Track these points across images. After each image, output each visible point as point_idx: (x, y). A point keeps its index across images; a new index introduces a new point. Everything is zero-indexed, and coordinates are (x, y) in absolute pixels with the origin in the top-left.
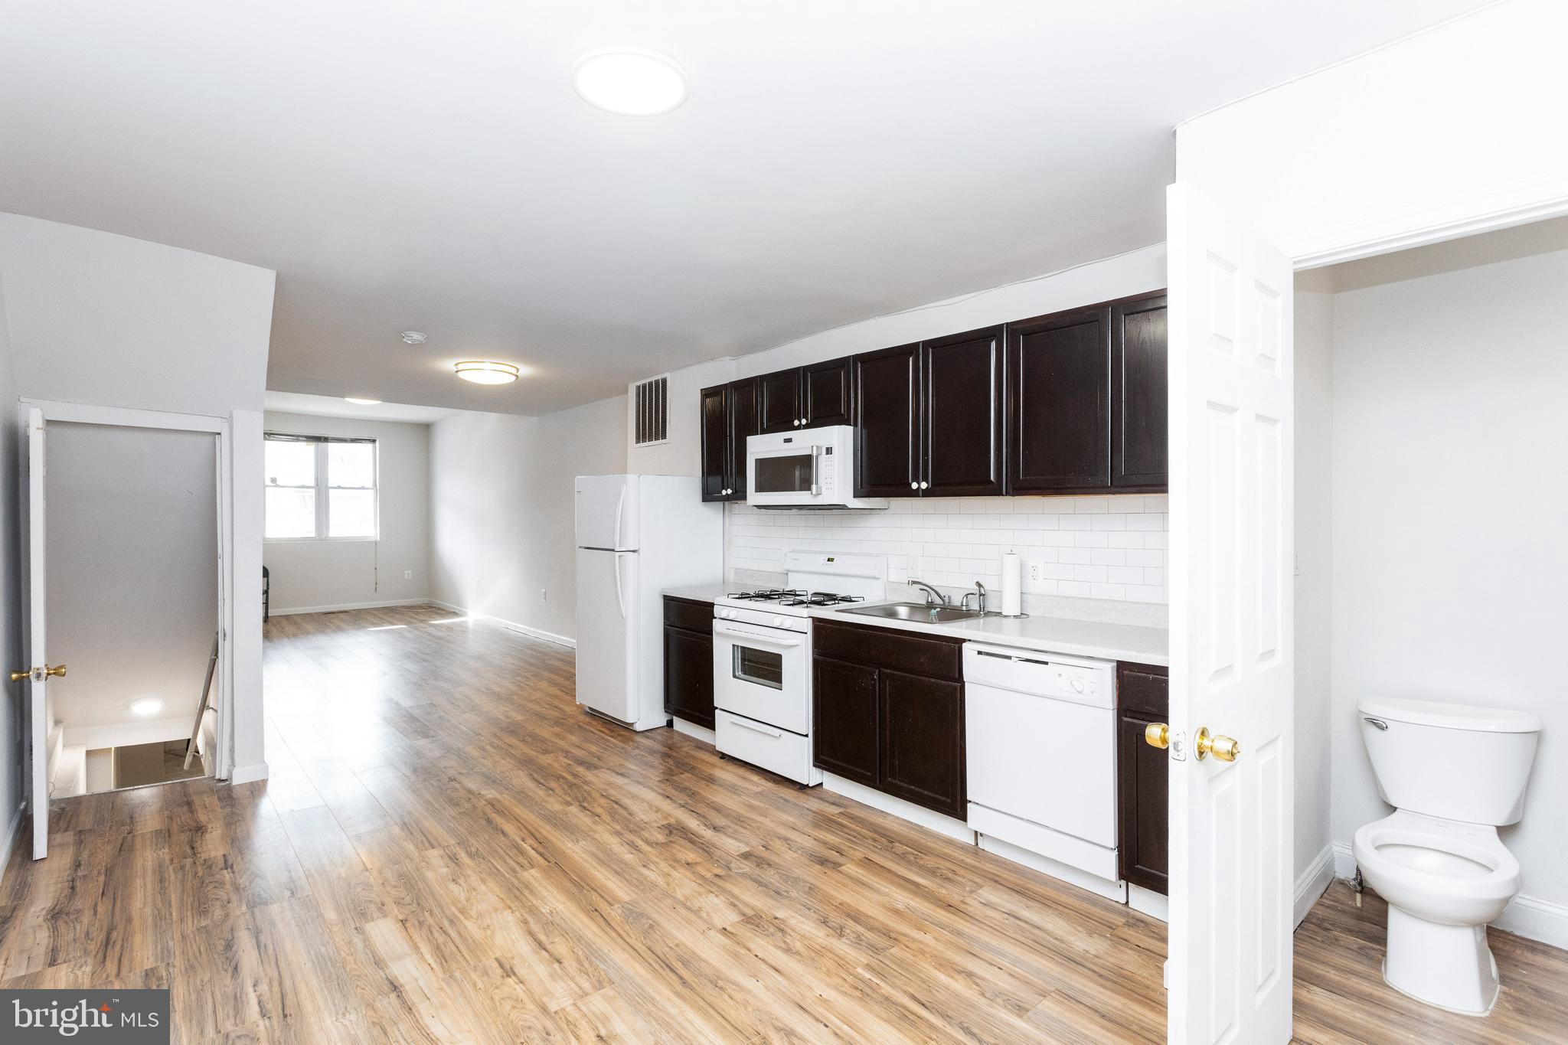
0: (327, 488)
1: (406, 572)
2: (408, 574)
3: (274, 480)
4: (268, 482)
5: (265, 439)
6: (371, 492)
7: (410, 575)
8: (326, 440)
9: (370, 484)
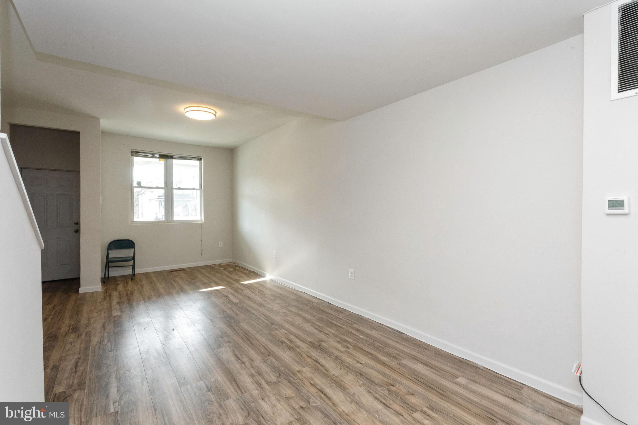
0: (172, 189)
1: (220, 243)
2: (221, 244)
3: (139, 184)
4: (135, 184)
5: (133, 155)
6: (199, 192)
7: (222, 244)
8: (171, 157)
9: (198, 187)
